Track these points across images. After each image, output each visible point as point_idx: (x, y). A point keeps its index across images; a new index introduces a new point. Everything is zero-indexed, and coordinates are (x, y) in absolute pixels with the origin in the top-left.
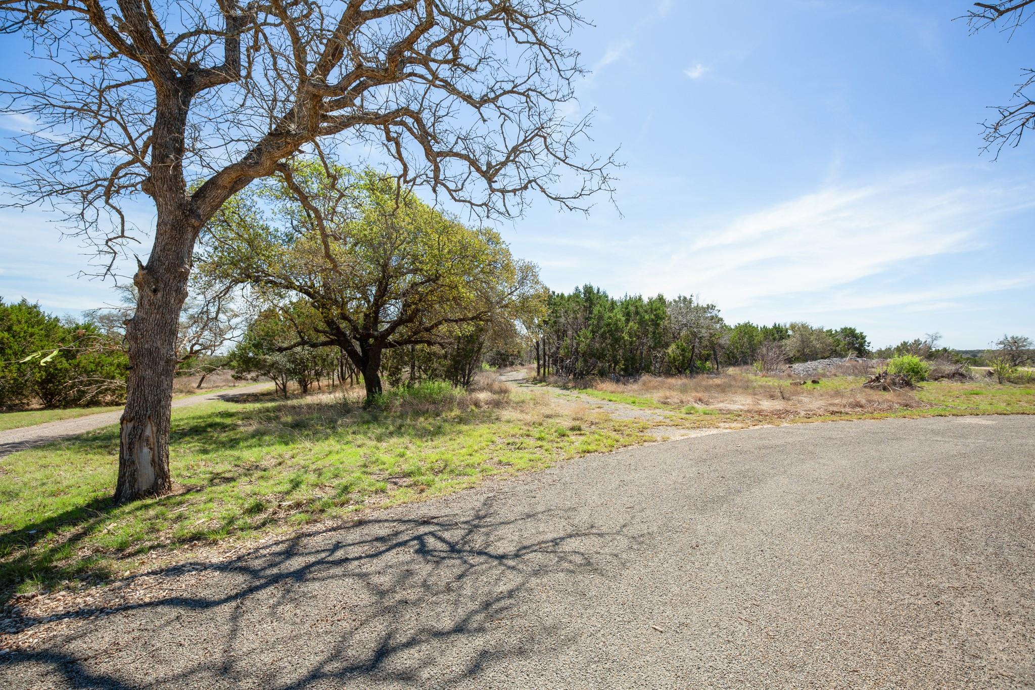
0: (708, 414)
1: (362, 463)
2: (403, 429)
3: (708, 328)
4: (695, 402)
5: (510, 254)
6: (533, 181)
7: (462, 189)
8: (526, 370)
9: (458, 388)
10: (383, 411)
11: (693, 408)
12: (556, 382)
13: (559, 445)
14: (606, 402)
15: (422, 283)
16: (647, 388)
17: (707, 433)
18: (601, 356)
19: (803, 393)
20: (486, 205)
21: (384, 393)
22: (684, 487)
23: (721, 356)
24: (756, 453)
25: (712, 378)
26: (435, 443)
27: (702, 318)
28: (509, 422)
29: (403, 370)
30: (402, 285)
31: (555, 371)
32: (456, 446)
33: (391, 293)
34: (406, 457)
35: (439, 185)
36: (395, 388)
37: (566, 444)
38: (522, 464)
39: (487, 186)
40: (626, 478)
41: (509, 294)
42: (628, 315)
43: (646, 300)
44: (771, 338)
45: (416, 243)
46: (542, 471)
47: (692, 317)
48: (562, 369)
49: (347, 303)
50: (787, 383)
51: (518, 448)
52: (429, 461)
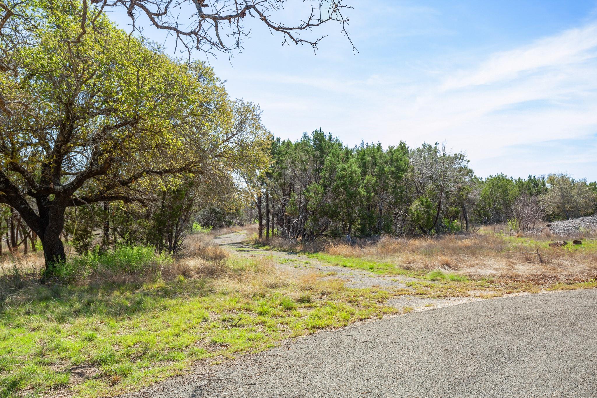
0: (457, 280)
1: (37, 351)
2: (92, 306)
3: (456, 181)
4: (442, 267)
5: (226, 94)
6: (251, 6)
7: (165, 13)
8: (245, 232)
9: (163, 255)
10: (66, 284)
11: (440, 274)
12: (281, 245)
13: (284, 320)
14: (339, 268)
15: (117, 127)
16: (387, 251)
17: (455, 303)
18: (333, 214)
19: (563, 255)
20: (196, 34)
21: (69, 261)
22: (430, 367)
23: (471, 213)
24: (511, 325)
25: (461, 239)
26: (134, 321)
27: (449, 170)
28: (224, 293)
29: (94, 233)
30: (92, 127)
31: (280, 232)
32: (159, 325)
33: (78, 138)
34: (96, 340)
35: (136, 7)
36: (83, 255)
37: (292, 319)
38: (240, 344)
39: (196, 11)
40: (362, 358)
41: (225, 141)
42: (364, 166)
43: (385, 149)
44: (527, 192)
45: (108, 78)
46: (264, 352)
47: (437, 168)
48: (289, 230)
49: (19, 150)
50: (545, 244)
51: (236, 325)
52: (125, 345)
